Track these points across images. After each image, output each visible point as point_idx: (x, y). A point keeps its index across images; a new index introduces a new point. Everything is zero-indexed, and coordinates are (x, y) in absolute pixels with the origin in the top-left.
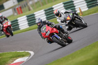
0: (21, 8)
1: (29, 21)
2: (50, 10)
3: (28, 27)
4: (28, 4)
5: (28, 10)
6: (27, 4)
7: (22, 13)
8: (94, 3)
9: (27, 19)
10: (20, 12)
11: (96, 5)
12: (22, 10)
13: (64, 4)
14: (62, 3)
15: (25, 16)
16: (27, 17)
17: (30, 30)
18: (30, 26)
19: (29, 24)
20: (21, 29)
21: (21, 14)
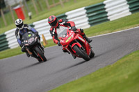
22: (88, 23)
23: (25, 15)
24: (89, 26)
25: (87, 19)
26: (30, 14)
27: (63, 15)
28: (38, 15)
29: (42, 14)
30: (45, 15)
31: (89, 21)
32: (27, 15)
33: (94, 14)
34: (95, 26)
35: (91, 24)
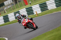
2: (18, 13)
6: (3, 9)
19: (4, 21)
22: (55, 6)
23: (28, 3)
24: (56, 7)
25: (55, 4)
26: (30, 2)
27: (45, 2)
28: (34, 3)
29: (36, 2)
30: (37, 3)
31: (56, 5)
32: (29, 3)
33: (58, 2)
34: (58, 7)
35: (57, 7)
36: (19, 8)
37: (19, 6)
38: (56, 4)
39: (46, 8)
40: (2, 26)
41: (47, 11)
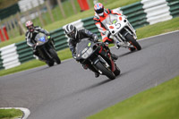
0: (5, 29)
1: (19, 54)
2: (59, 34)
3: (19, 64)
4: (19, 23)
5: (19, 33)
6: (16, 23)
7: (8, 38)
8: (139, 20)
9: (18, 50)
10: (5, 37)
11: (143, 24)
12: (8, 33)
13: (84, 22)
14: (80, 20)
15: (13, 45)
16: (17, 46)
17: (21, 70)
18: (21, 62)
19: (19, 58)
20: (6, 68)
21: (6, 42)
36: (63, 21)
37: (63, 13)
38: (170, 6)
39: (140, 18)
40: (14, 72)
41: (145, 27)
